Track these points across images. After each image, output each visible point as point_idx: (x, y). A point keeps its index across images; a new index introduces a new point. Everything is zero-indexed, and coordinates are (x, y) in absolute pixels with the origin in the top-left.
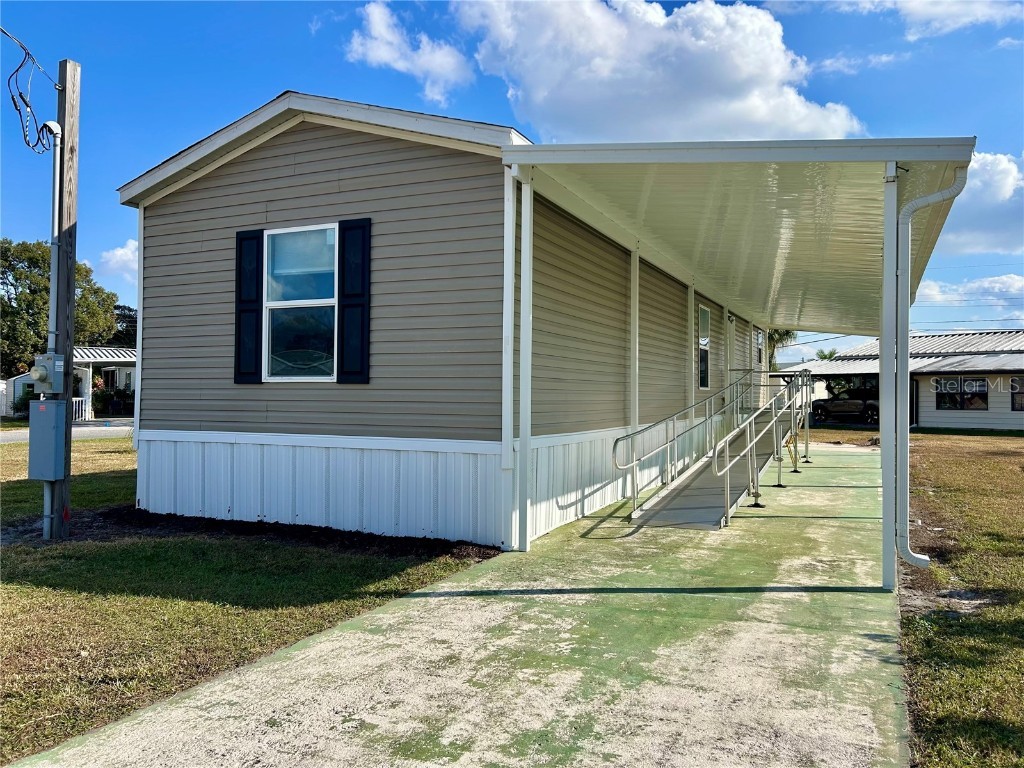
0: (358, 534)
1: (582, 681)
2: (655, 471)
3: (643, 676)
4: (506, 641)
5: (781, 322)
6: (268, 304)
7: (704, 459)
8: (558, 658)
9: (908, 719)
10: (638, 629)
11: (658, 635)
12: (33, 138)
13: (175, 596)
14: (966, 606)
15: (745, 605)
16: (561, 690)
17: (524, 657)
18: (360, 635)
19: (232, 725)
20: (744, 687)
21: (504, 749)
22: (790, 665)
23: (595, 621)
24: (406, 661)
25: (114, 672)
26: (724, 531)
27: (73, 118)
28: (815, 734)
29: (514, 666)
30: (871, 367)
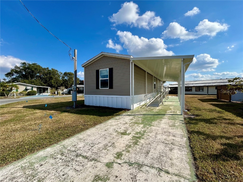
0: (112, 108)
1: (143, 126)
2: (149, 100)
3: (151, 125)
4: (133, 121)
5: (164, 80)
6: (100, 79)
7: (155, 98)
8: (140, 123)
9: (187, 131)
10: (150, 119)
11: (152, 120)
12: (71, 59)
13: (91, 115)
14: (192, 117)
15: (163, 117)
16: (141, 127)
17: (136, 123)
18: (114, 120)
19: (101, 131)
20: (164, 127)
21: (135, 134)
22: (170, 124)
23: (144, 119)
24: (121, 123)
25: (86, 124)
26: (159, 107)
27: (76, 56)
28: (175, 133)
29: (134, 124)
30: (177, 86)
